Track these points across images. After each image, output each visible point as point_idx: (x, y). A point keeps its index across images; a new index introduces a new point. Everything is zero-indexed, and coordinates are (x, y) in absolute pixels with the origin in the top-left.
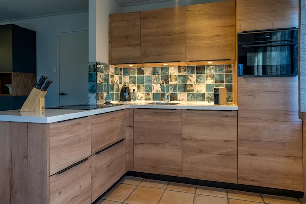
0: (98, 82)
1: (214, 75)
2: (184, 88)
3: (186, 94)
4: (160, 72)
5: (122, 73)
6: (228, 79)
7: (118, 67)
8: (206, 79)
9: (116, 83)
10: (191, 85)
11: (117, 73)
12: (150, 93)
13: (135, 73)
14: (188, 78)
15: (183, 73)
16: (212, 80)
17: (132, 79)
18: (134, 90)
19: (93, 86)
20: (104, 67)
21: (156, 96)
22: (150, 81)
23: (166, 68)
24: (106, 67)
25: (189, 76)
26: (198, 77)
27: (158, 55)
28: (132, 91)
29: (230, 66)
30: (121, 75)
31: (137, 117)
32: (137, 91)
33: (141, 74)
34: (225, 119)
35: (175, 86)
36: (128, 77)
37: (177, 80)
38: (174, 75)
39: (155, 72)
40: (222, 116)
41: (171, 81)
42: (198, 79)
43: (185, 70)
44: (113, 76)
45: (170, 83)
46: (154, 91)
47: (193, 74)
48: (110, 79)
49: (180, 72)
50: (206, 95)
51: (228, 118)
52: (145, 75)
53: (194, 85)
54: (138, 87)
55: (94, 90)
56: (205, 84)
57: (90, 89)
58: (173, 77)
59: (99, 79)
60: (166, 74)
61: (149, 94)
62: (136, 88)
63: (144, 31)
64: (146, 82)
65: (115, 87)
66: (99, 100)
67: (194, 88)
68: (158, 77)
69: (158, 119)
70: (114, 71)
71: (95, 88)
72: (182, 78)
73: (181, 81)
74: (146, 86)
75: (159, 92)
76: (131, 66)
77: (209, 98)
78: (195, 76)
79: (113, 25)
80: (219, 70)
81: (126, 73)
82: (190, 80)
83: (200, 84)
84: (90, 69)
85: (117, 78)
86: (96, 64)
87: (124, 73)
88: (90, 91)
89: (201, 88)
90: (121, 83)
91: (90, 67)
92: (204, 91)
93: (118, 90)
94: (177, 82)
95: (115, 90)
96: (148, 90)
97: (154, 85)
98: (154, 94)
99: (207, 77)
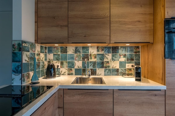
0: (24, 62)
1: (125, 55)
2: (102, 65)
3: (103, 69)
4: (81, 51)
5: (47, 51)
6: (136, 58)
7: (44, 45)
8: (120, 58)
9: (42, 60)
10: (108, 62)
11: (43, 51)
12: (73, 69)
13: (59, 52)
14: (105, 57)
15: (101, 52)
16: (125, 58)
17: (56, 56)
18: (58, 66)
19: (18, 67)
20: (31, 46)
21: (78, 72)
22: (72, 58)
23: (87, 48)
24: (33, 46)
25: (106, 55)
26: (113, 56)
27: (85, 36)
28: (56, 67)
29: (138, 47)
30: (46, 53)
31: (67, 98)
32: (61, 67)
33: (64, 52)
34: (154, 98)
35: (94, 63)
36: (52, 54)
37: (95, 57)
38: (94, 53)
39: (76, 51)
40: (151, 95)
41: (91, 58)
42: (114, 58)
43: (103, 50)
44: (39, 54)
45: (90, 60)
46: (76, 67)
47: (109, 53)
48: (36, 57)
49: (98, 51)
50: (120, 71)
51: (157, 97)
52: (68, 53)
53: (110, 62)
54: (62, 63)
55: (19, 70)
56: (118, 62)
57: (14, 70)
58: (93, 55)
59: (25, 58)
60: (86, 53)
61: (71, 70)
62: (59, 65)
63: (71, 13)
64: (69, 59)
65: (41, 64)
66: (24, 81)
67: (110, 65)
68: (80, 55)
69: (89, 99)
70: (39, 50)
71: (20, 69)
72: (100, 56)
73: (99, 59)
74: (69, 63)
75: (80, 68)
76: (56, 45)
77: (122, 72)
78: (110, 55)
79: (40, 5)
80: (130, 51)
81: (50, 51)
82: (107, 58)
83: (115, 61)
84: (15, 48)
85: (42, 55)
86: (21, 43)
87: (48, 51)
88: (14, 71)
89: (115, 65)
90: (46, 60)
91: (14, 45)
92: (118, 67)
93: (43, 67)
94: (96, 59)
95: (41, 67)
96: (71, 66)
97: (75, 62)
98: (76, 70)
99: (120, 55)
